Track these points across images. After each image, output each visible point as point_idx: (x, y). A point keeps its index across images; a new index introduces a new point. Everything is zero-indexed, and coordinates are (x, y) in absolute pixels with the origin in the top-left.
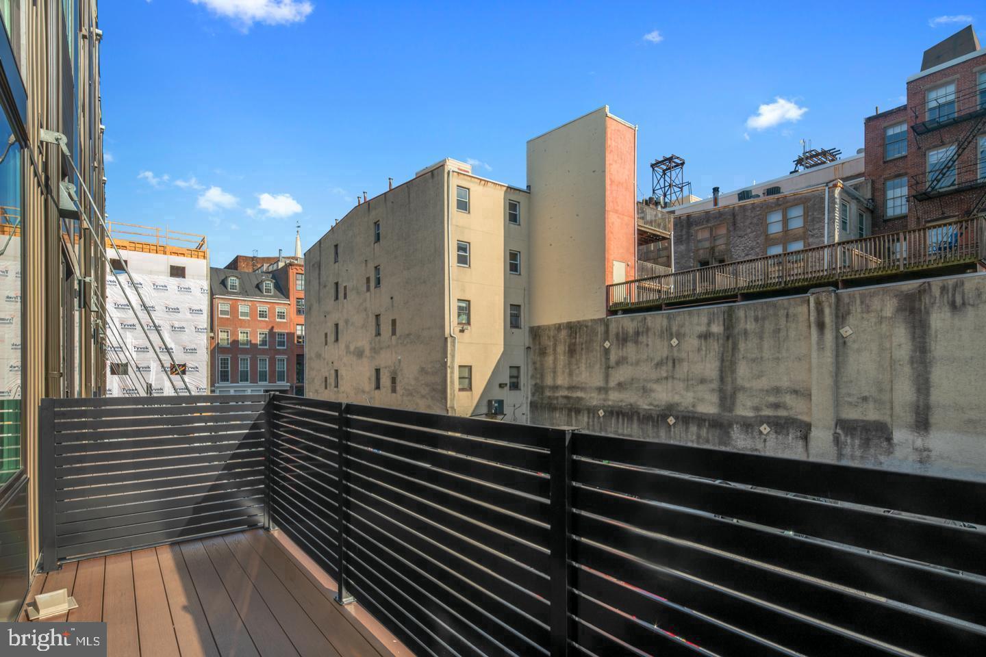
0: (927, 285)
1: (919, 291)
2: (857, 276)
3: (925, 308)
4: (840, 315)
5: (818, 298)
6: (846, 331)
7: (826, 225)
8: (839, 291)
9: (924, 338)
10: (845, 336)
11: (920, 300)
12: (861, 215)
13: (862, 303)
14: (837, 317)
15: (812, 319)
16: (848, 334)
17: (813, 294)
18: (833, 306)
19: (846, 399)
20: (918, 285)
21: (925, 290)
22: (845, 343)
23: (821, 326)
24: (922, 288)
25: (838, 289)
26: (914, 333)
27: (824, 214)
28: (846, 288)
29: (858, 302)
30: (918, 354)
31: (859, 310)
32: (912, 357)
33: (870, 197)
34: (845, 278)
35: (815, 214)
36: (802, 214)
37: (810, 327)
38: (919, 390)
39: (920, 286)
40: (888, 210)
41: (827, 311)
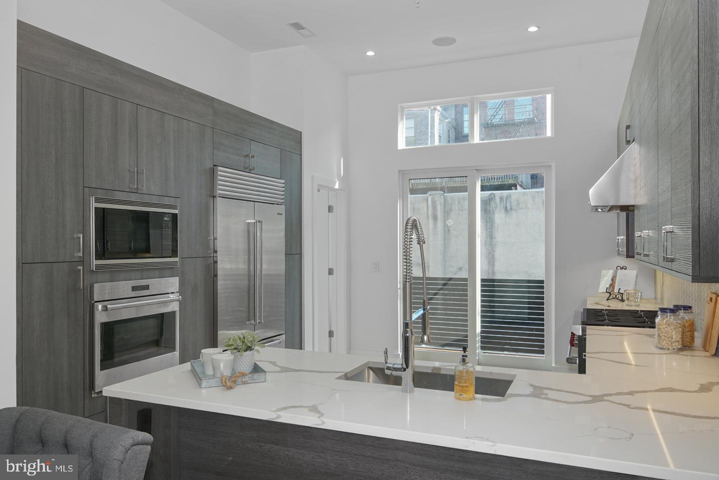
0: (493, 195)
1: (489, 199)
2: (456, 185)
3: (492, 210)
4: (446, 211)
5: (433, 198)
6: (450, 222)
7: (429, 138)
8: (445, 194)
9: (492, 229)
10: (449, 226)
11: (490, 205)
12: (449, 131)
13: (459, 203)
14: (444, 212)
15: (430, 213)
16: (451, 225)
17: (431, 195)
18: (442, 205)
19: (450, 269)
20: (488, 195)
21: (492, 198)
22: (449, 230)
23: (435, 218)
24: (491, 197)
25: (445, 193)
26: (487, 226)
27: (428, 129)
28: (450, 193)
29: (457, 203)
30: (489, 239)
31: (457, 209)
32: (486, 241)
33: (454, 118)
34: (448, 185)
35: (422, 128)
36: (413, 126)
37: (428, 218)
38: (489, 262)
39: (490, 195)
40: (465, 128)
41: (439, 208)
